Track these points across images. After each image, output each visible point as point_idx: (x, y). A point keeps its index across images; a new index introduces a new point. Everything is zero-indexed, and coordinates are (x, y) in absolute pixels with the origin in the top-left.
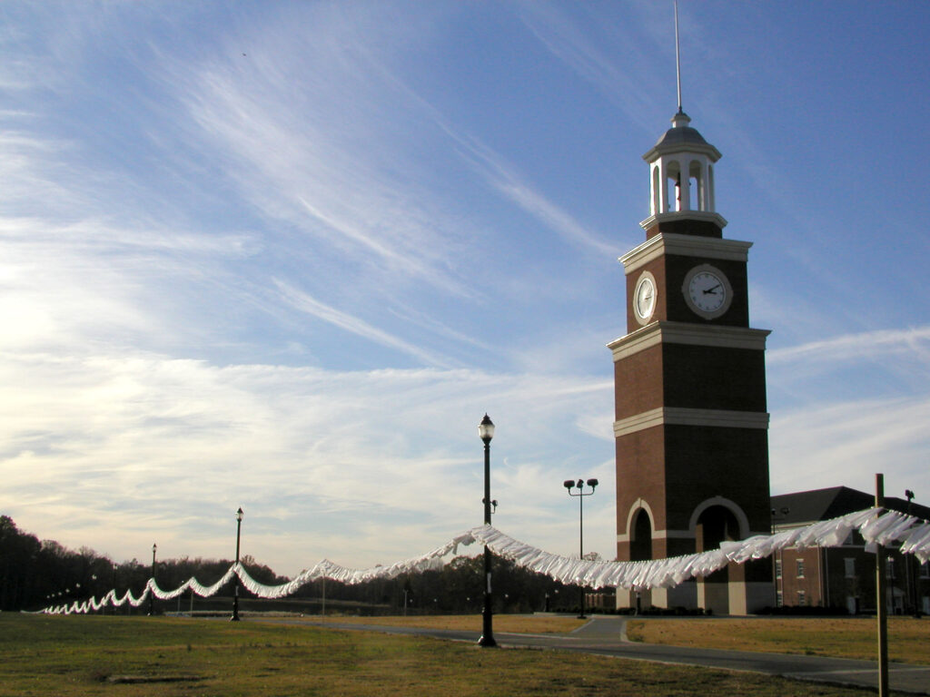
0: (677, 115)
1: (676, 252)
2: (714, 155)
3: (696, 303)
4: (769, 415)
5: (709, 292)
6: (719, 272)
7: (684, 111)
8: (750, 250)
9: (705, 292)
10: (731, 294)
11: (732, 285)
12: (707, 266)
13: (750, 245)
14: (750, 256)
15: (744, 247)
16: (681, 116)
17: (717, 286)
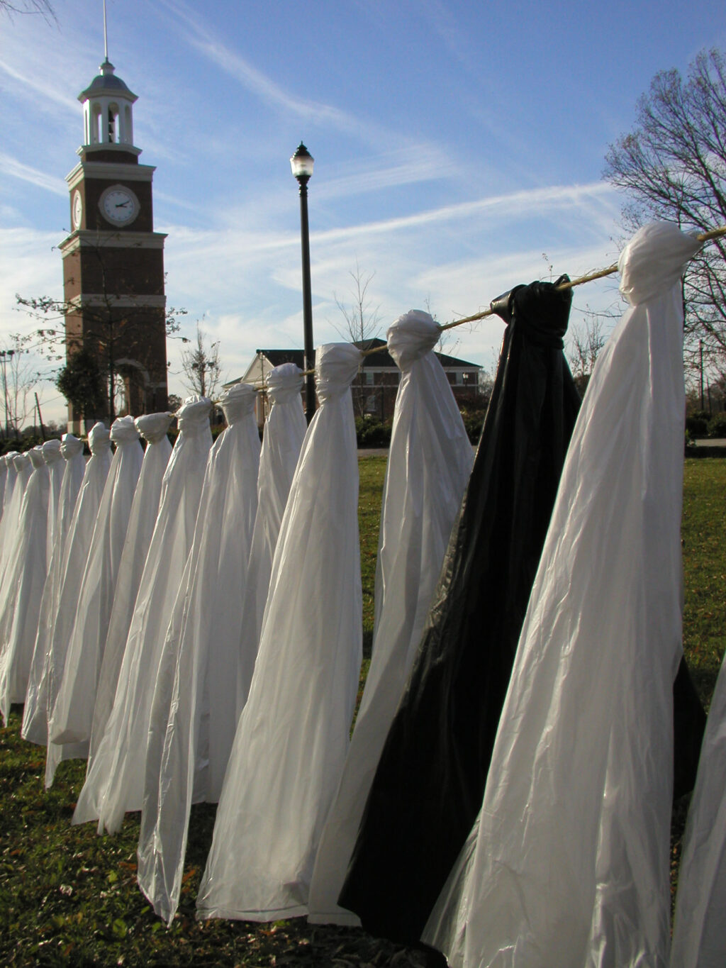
0: (104, 64)
1: (95, 176)
2: (133, 98)
3: (110, 215)
4: (165, 297)
5: (121, 206)
6: (130, 191)
7: (110, 61)
8: (154, 173)
9: (118, 206)
10: (139, 206)
11: (139, 199)
12: (119, 186)
13: (153, 168)
14: (155, 177)
15: (150, 170)
16: (107, 66)
17: (128, 202)
